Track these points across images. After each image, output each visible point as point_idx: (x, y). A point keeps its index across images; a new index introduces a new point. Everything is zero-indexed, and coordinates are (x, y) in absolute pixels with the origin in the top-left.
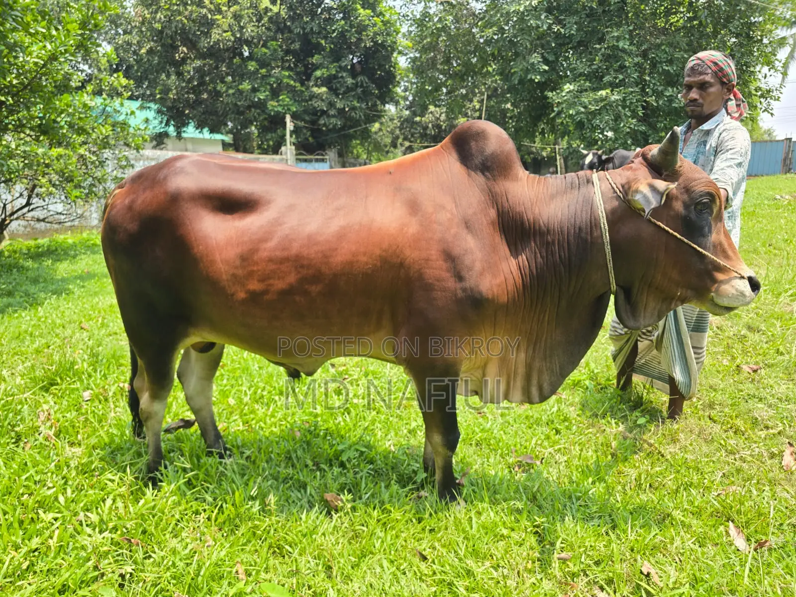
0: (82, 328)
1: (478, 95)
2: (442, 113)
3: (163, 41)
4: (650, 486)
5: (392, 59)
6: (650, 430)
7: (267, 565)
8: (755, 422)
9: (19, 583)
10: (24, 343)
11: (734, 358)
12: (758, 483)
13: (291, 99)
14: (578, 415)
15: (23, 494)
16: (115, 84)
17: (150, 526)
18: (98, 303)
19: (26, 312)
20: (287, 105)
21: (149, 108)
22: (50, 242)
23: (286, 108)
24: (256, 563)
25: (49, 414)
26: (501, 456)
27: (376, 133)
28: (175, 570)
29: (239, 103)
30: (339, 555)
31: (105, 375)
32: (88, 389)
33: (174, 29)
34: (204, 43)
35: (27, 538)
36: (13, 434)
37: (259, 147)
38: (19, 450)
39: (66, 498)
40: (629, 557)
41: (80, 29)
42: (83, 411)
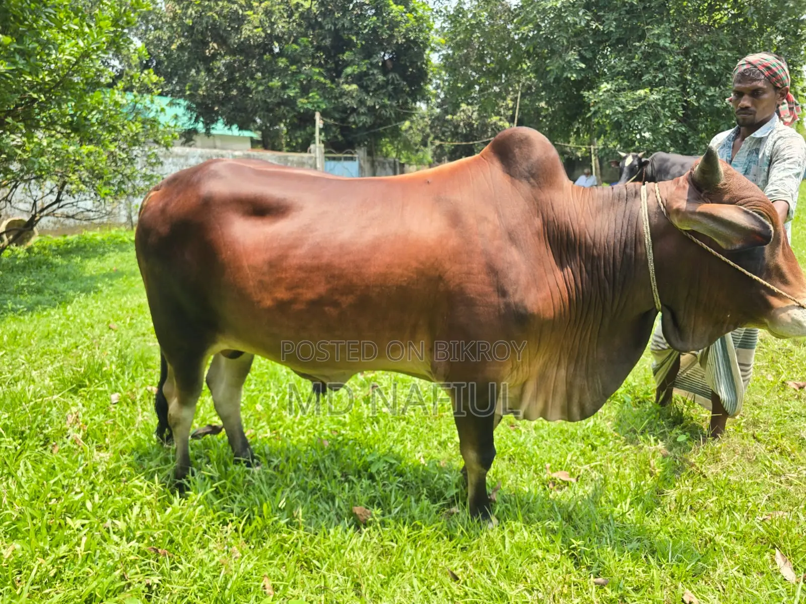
0: (110, 328)
1: (512, 93)
2: (474, 112)
3: (193, 37)
4: (691, 508)
5: (425, 56)
6: (691, 449)
7: (295, 580)
8: (802, 442)
9: (47, 591)
10: (53, 342)
11: (778, 374)
13: (321, 97)
14: (614, 430)
15: (50, 499)
16: (146, 80)
17: (177, 535)
18: (126, 302)
19: (56, 310)
20: (316, 103)
21: (178, 104)
22: (79, 238)
23: (315, 105)
24: (283, 577)
25: (77, 417)
26: (535, 471)
27: (406, 131)
28: (202, 583)
29: (269, 100)
30: (368, 571)
31: (132, 378)
32: (116, 391)
33: (204, 25)
34: (234, 40)
35: (54, 545)
36: (41, 437)
37: (288, 144)
38: (47, 453)
39: (93, 504)
40: (669, 584)
41: (112, 26)
42: (111, 414)
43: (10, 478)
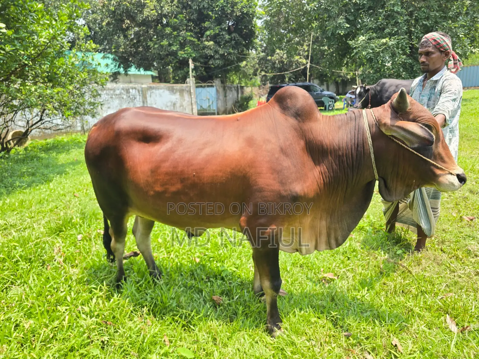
0: (75, 196)
1: (307, 41)
2: (284, 54)
3: (115, 17)
4: (402, 291)
5: (253, 22)
6: (405, 258)
7: (181, 337)
8: (469, 252)
9: (49, 346)
10: (43, 205)
11: (459, 211)
12: (467, 291)
13: (192, 50)
14: (362, 248)
15: (48, 295)
16: (89, 47)
17: (117, 314)
18: (83, 180)
19: (43, 186)
20: (189, 53)
21: (108, 57)
22: (54, 141)
23: (189, 55)
24: (175, 335)
25: (60, 249)
26: (315, 273)
27: (244, 67)
28: (131, 340)
29: (161, 53)
30: (221, 331)
31: (89, 225)
32: (80, 233)
33: (122, 10)
34: (140, 18)
35: (52, 320)
36: (41, 261)
37: (174, 78)
38: (44, 270)
39: (71, 297)
40: (386, 335)
41: (68, 19)
42: (78, 247)
43: (25, 284)
